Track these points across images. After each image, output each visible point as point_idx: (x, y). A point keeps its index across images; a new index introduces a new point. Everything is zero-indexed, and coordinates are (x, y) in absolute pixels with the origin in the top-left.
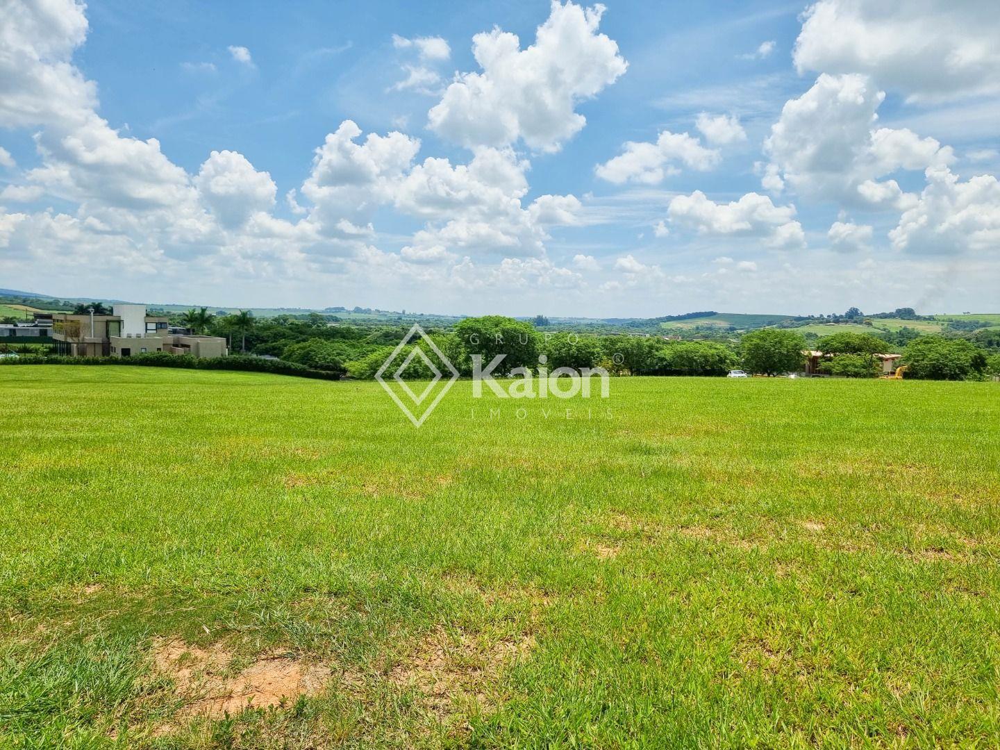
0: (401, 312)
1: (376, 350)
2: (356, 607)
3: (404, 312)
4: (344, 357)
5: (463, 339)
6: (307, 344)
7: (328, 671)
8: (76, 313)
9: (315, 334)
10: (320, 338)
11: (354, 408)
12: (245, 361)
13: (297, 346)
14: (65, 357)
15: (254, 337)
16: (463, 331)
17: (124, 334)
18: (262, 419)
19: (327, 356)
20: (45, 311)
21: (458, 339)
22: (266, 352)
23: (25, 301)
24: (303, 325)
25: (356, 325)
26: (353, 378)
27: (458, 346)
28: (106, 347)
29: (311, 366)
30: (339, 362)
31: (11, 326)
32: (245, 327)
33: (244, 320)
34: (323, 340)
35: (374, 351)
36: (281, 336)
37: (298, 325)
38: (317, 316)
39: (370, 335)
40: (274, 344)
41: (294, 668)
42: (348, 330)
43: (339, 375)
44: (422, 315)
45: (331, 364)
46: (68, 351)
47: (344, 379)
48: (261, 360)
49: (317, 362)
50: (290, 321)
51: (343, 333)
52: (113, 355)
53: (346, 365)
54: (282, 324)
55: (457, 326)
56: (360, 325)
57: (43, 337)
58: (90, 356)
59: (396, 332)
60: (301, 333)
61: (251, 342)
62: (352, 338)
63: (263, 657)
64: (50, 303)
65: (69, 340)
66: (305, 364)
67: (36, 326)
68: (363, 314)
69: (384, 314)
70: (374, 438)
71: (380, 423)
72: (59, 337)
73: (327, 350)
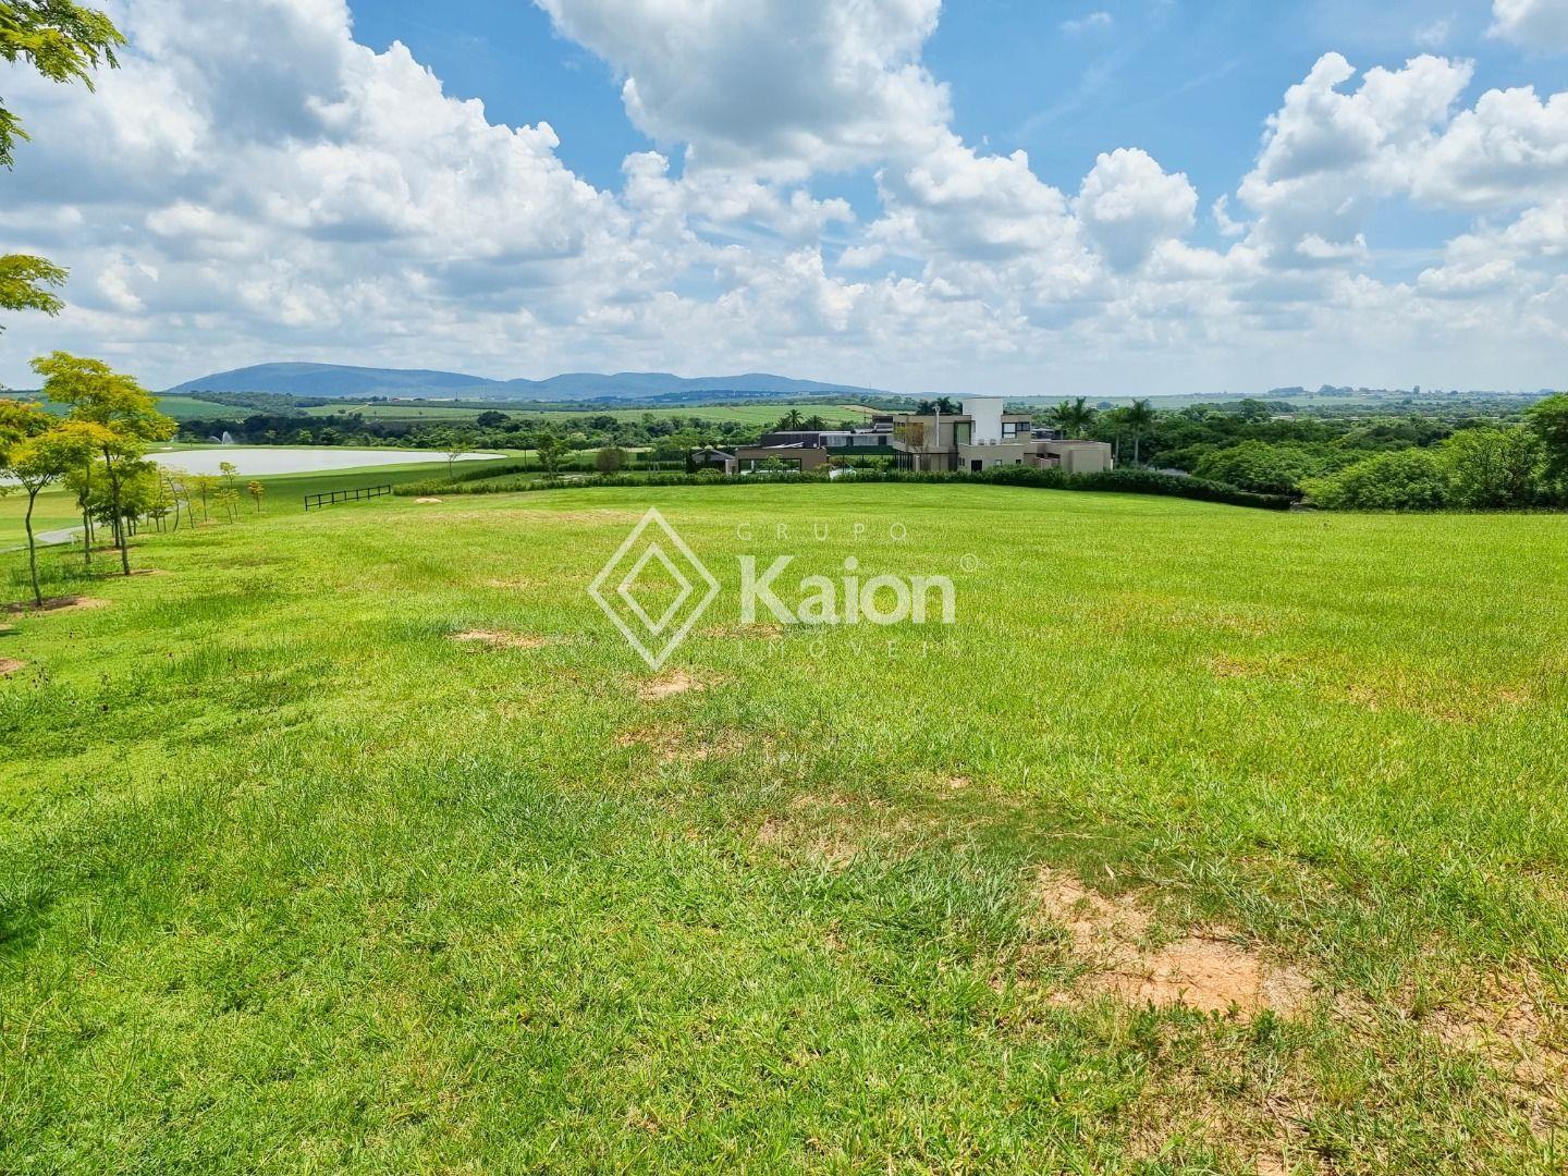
0: (1412, 391)
1: (1358, 460)
2: (1355, 889)
3: (1416, 390)
4: (1299, 471)
5: (1545, 435)
6: (1236, 450)
7: (1307, 983)
8: (919, 414)
9: (1250, 434)
10: (1258, 440)
11: (1321, 556)
12: (1137, 477)
13: (1220, 454)
14: (905, 473)
15: (1152, 441)
16: (1543, 420)
17: (976, 438)
18: (1169, 566)
19: (1268, 470)
20: (886, 413)
21: (1531, 437)
22: (1170, 464)
23: (865, 400)
24: (1231, 420)
25: (1323, 416)
26: (1315, 507)
27: (1530, 449)
28: (953, 459)
29: (1241, 487)
30: (1289, 480)
31: (848, 433)
32: (1140, 425)
33: (1138, 415)
34: (1263, 444)
35: (1355, 460)
36: (1195, 438)
37: (1221, 419)
38: (1255, 403)
39: (1347, 432)
40: (1182, 451)
41: (1247, 964)
42: (1309, 425)
43: (1288, 501)
44: (1454, 393)
45: (1275, 483)
46: (910, 465)
47: (1296, 508)
48: (1162, 477)
49: (1251, 479)
50: (1210, 413)
51: (1299, 431)
52: (961, 469)
53: (1302, 485)
54: (1196, 420)
55: (1531, 412)
56: (1330, 416)
57: (882, 446)
58: (934, 472)
59: (1400, 426)
60: (1228, 432)
61: (1147, 448)
62: (1315, 440)
63: (1197, 933)
64: (890, 401)
65: (912, 450)
66: (1232, 483)
67: (875, 432)
68: (1336, 398)
69: (1377, 395)
70: (1362, 609)
71: (1372, 584)
72: (899, 446)
73: (1264, 458)
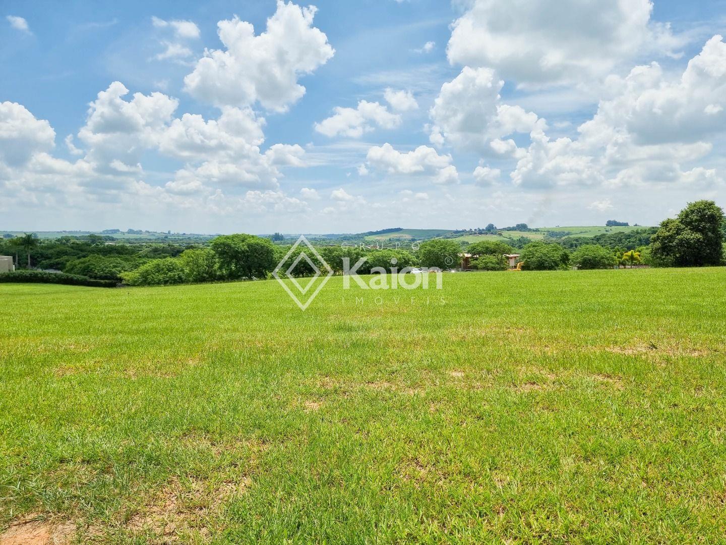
0: (167, 232)
1: (146, 263)
2: (105, 471)
3: (169, 232)
4: (119, 269)
5: (217, 252)
6: (87, 259)
7: (74, 527)
9: (94, 251)
10: (98, 254)
11: (124, 309)
12: (31, 274)
13: (77, 261)
15: (38, 255)
16: (216, 246)
18: (42, 322)
19: (104, 269)
21: (213, 252)
22: (51, 266)
24: (83, 244)
25: (130, 243)
26: (128, 285)
27: (213, 257)
29: (91, 277)
30: (115, 273)
32: (30, 247)
33: (29, 241)
34: (101, 256)
35: (144, 263)
36: (63, 253)
37: (78, 244)
38: (96, 236)
39: (141, 250)
40: (57, 260)
41: (43, 530)
42: (123, 247)
43: (115, 283)
44: (184, 234)
45: (108, 275)
47: (120, 286)
48: (45, 274)
49: (95, 273)
50: (72, 241)
51: (118, 250)
53: (122, 275)
54: (64, 244)
55: (211, 242)
56: (133, 243)
59: (164, 247)
60: (82, 251)
61: (36, 259)
62: (126, 254)
63: (15, 523)
66: (86, 275)
68: (135, 235)
69: (153, 234)
70: (138, 332)
71: (146, 319)
73: (106, 264)
